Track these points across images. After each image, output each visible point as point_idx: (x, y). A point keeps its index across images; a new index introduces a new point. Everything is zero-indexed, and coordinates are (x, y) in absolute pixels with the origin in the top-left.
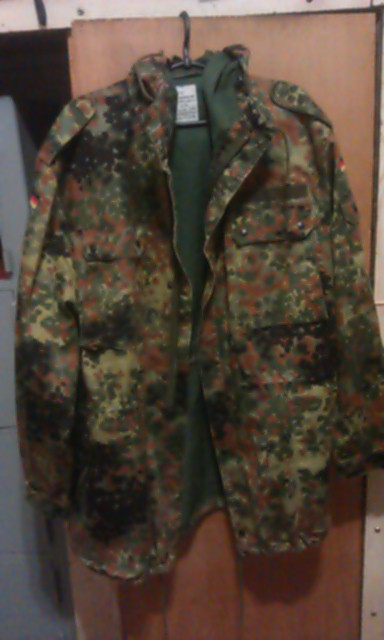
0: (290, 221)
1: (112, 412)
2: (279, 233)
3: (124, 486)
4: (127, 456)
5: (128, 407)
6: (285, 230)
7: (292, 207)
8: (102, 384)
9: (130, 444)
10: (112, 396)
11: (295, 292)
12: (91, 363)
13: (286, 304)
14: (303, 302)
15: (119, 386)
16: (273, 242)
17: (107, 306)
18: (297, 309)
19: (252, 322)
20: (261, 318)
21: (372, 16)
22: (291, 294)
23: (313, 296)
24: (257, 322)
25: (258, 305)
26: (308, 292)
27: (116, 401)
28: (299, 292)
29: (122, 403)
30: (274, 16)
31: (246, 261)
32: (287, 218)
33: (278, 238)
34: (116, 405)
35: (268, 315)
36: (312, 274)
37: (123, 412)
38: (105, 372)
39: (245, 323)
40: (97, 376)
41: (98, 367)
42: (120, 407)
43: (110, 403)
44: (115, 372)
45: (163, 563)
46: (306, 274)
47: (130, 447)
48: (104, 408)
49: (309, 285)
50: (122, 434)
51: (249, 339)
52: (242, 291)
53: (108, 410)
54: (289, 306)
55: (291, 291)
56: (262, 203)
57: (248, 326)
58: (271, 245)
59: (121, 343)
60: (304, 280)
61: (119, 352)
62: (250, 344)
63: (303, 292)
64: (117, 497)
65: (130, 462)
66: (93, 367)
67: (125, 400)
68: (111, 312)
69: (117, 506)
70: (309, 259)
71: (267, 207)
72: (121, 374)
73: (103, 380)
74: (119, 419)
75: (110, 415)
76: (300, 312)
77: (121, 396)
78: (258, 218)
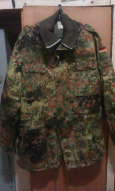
0: (90, 64)
1: (37, 119)
2: (86, 68)
3: (41, 142)
4: (42, 132)
5: (41, 117)
6: (88, 67)
7: (90, 60)
8: (33, 111)
9: (42, 128)
10: (37, 114)
11: (91, 86)
12: (29, 105)
13: (87, 89)
14: (93, 89)
15: (39, 111)
16: (84, 70)
17: (35, 87)
18: (91, 91)
19: (76, 94)
20: (79, 93)
21: (110, 8)
22: (89, 87)
23: (96, 87)
24: (78, 94)
25: (78, 89)
26: (95, 86)
27: (38, 116)
28: (92, 86)
29: (39, 116)
30: (82, 7)
31: (76, 76)
32: (88, 63)
33: (85, 69)
34: (38, 117)
35: (81, 92)
36: (96, 81)
37: (40, 119)
38: (34, 107)
39: (74, 94)
40: (31, 109)
41: (32, 106)
42: (39, 117)
43: (36, 117)
44: (37, 107)
45: (56, 164)
46: (94, 81)
47: (42, 129)
48: (35, 118)
49: (95, 84)
50: (40, 126)
51: (75, 99)
52: (74, 85)
53: (36, 118)
54: (89, 90)
55: (89, 85)
56: (81, 59)
57: (75, 95)
58: (84, 71)
59: (39, 98)
60: (94, 82)
61: (39, 101)
62: (75, 100)
63: (93, 86)
64: (39, 146)
65: (42, 134)
66: (30, 106)
67: (40, 115)
68: (36, 89)
69: (39, 149)
70: (95, 76)
71: (83, 60)
72: (39, 107)
73: (34, 110)
74: (39, 121)
75: (36, 120)
76: (92, 92)
77: (39, 114)
78: (80, 63)
